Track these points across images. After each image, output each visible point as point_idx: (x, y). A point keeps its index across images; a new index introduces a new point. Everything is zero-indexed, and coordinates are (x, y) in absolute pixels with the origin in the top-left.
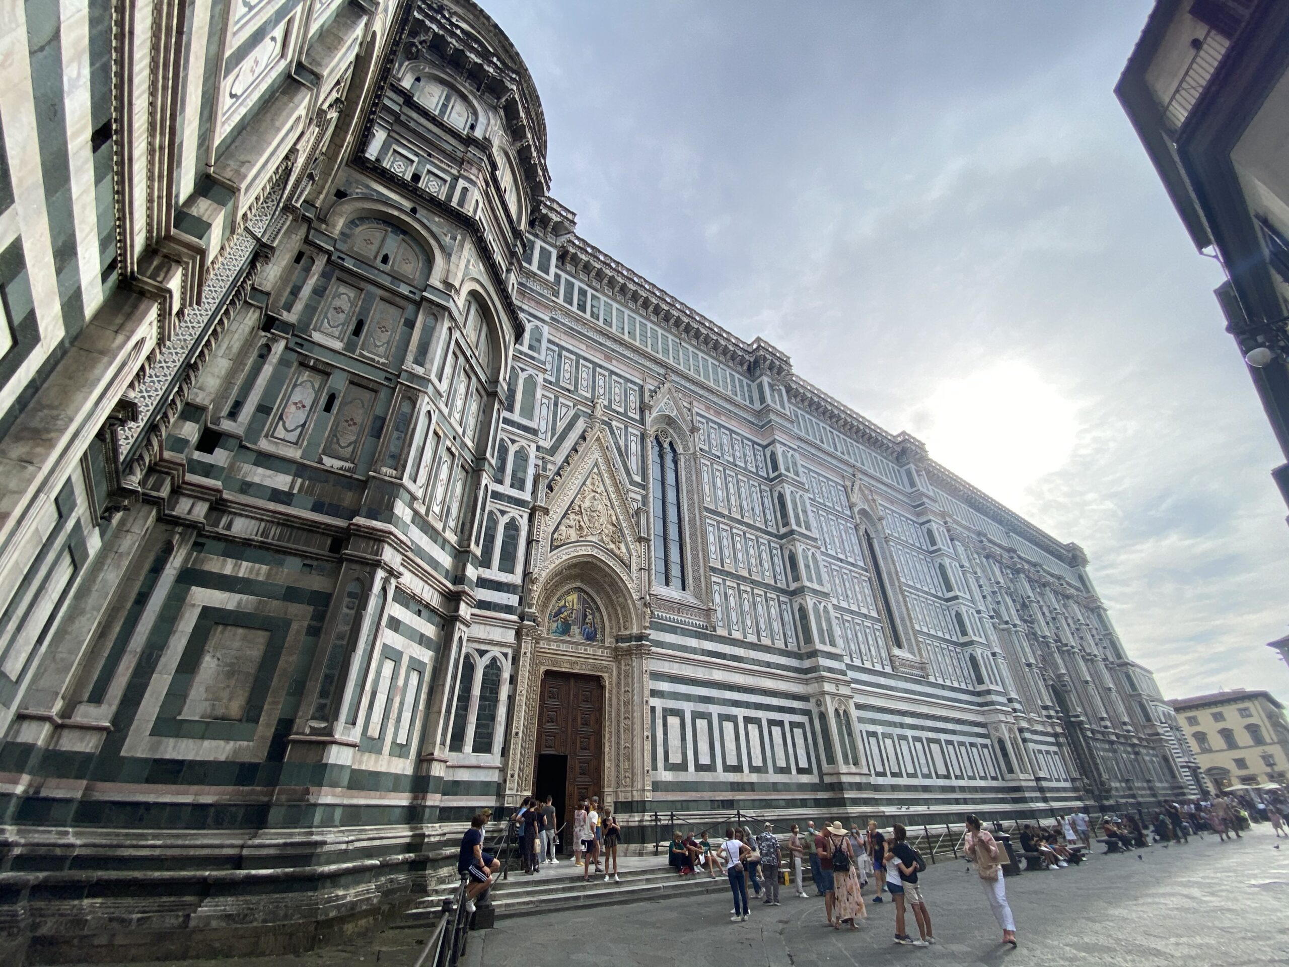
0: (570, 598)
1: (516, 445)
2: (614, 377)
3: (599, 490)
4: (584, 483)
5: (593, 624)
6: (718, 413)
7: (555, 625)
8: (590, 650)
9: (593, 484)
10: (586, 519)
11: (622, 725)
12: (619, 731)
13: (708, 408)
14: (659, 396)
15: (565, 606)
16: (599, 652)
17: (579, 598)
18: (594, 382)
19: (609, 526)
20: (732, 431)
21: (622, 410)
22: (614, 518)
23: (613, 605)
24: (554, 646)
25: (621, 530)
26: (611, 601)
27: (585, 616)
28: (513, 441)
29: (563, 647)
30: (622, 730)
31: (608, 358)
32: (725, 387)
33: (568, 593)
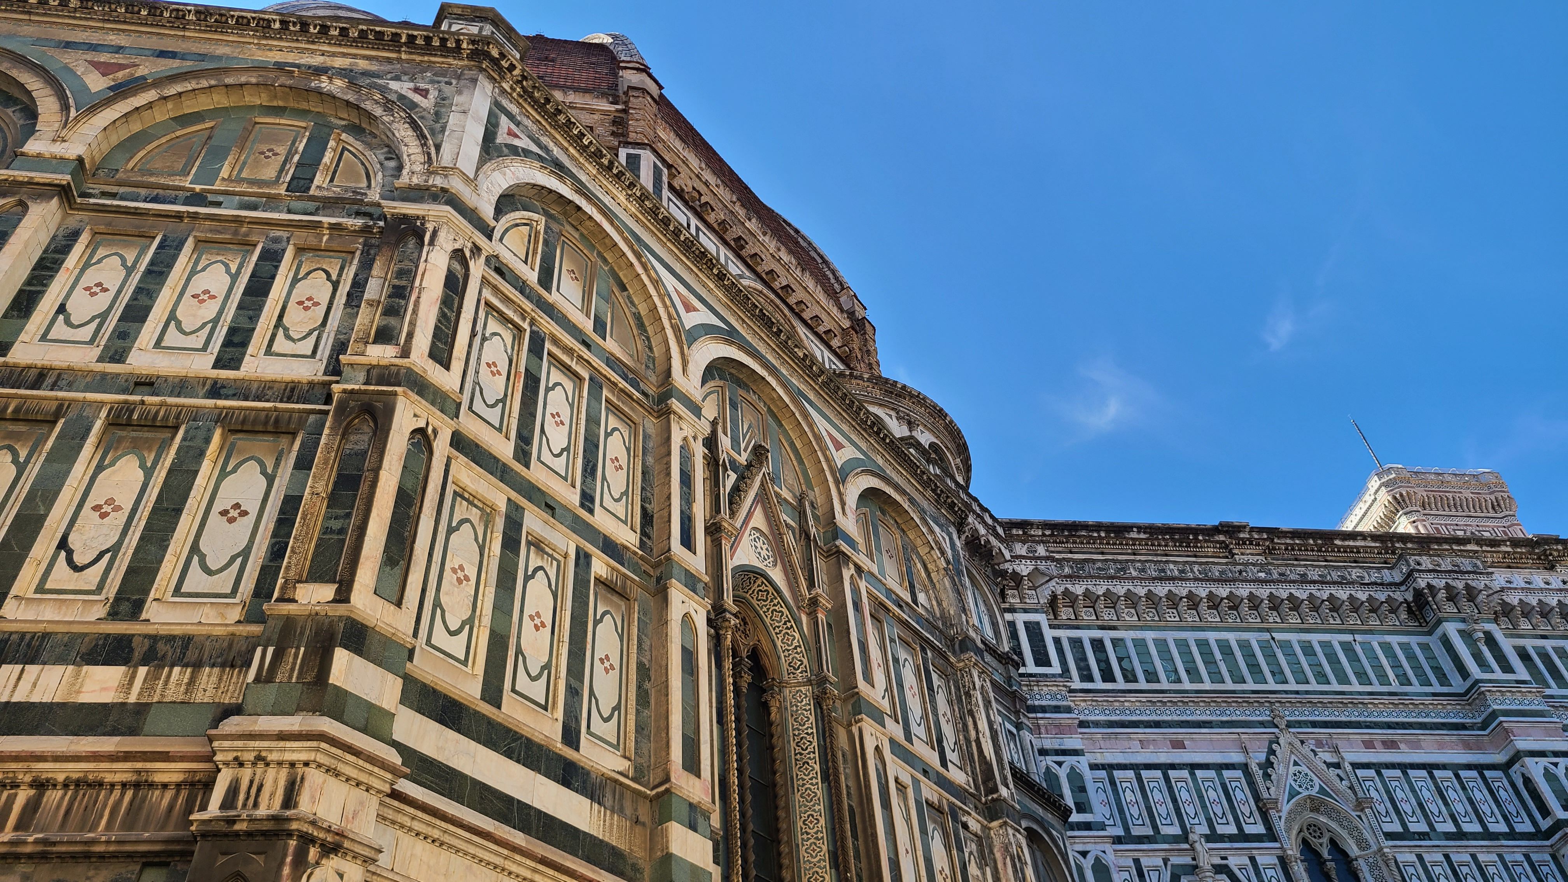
2: (1199, 773)
6: (1391, 745)
13: (1369, 745)
14: (1280, 768)
18: (1174, 800)
20: (1430, 767)
21: (1232, 829)
31: (1178, 745)
32: (1383, 679)
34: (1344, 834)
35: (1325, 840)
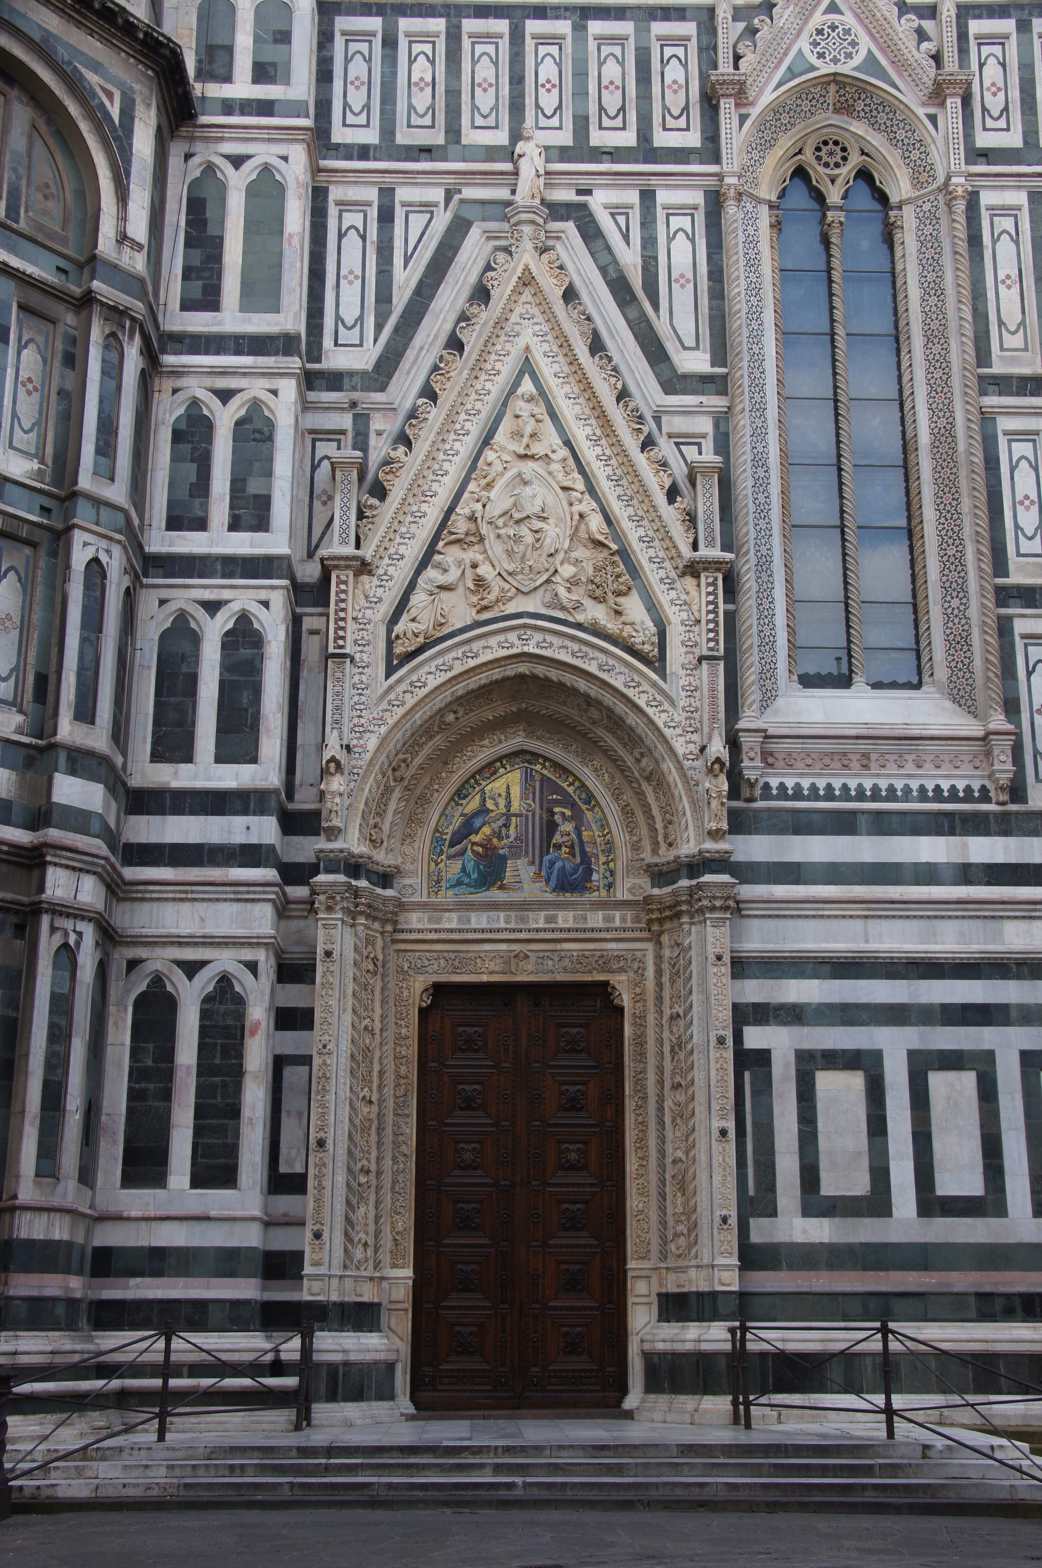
0: (498, 786)
1: (235, 402)
2: (596, 26)
3: (538, 449)
4: (487, 441)
5: (578, 847)
7: (455, 867)
8: (566, 919)
9: (517, 435)
10: (496, 549)
11: (668, 1104)
12: (661, 1123)
15: (483, 811)
16: (596, 919)
17: (528, 778)
18: (518, 81)
19: (581, 553)
21: (630, 137)
22: (596, 522)
23: (630, 781)
24: (451, 921)
25: (624, 553)
26: (623, 770)
27: (551, 827)
28: (225, 396)
29: (479, 920)
30: (667, 1119)
33: (489, 770)
34: (892, 156)
35: (846, 171)
